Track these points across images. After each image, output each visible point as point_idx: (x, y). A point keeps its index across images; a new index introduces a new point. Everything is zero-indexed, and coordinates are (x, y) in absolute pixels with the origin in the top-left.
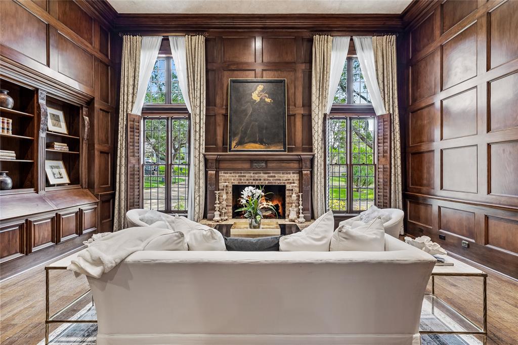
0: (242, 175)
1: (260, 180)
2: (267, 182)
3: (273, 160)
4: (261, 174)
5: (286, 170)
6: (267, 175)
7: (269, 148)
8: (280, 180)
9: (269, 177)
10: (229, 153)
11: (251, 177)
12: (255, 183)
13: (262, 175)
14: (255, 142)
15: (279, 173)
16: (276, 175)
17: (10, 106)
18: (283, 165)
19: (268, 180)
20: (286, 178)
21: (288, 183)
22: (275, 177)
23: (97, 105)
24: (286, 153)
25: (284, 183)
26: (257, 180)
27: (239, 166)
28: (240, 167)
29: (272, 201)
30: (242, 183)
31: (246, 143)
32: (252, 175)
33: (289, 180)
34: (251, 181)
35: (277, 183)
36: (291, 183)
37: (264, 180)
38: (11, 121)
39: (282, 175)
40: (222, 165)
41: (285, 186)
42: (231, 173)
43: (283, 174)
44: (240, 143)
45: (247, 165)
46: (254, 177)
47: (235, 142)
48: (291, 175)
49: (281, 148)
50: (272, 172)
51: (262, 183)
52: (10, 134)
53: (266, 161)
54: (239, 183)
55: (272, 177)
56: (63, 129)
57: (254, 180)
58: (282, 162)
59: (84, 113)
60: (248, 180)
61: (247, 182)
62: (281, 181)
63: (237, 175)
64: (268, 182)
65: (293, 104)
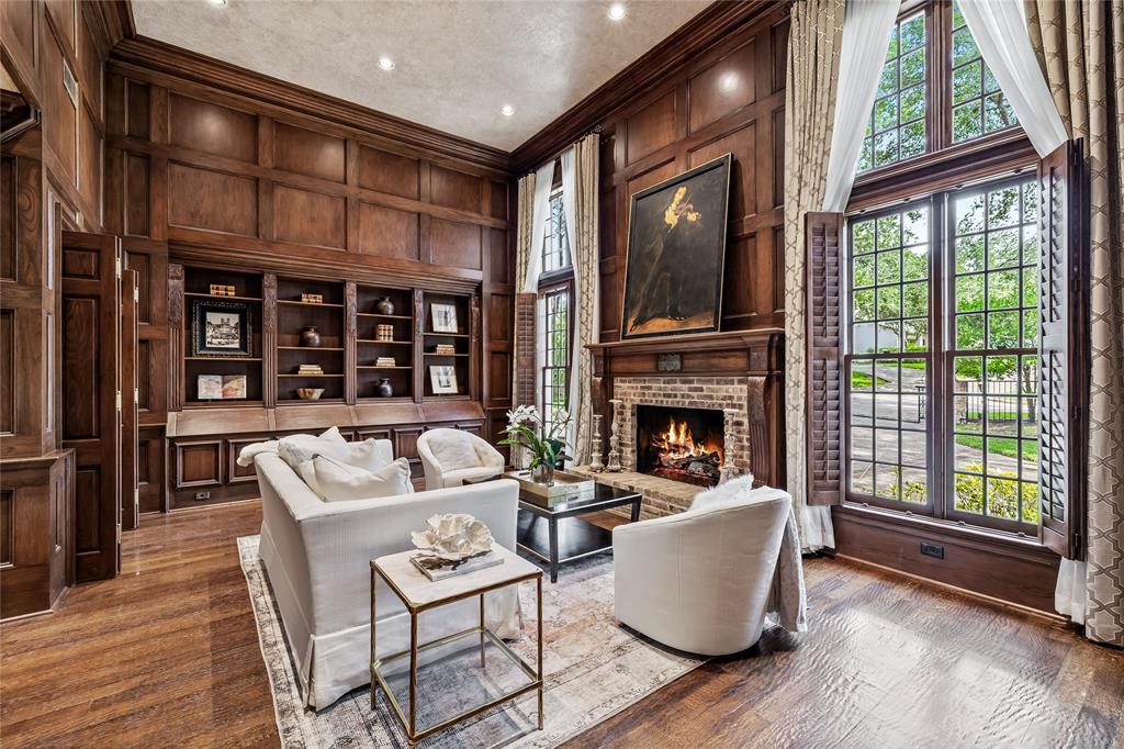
0: (647, 385)
1: (676, 396)
2: (687, 401)
3: (695, 352)
4: (675, 383)
5: (724, 374)
6: (687, 386)
7: (685, 324)
8: (711, 397)
9: (690, 389)
10: (622, 342)
11: (660, 389)
12: (667, 402)
13: (678, 385)
14: (662, 315)
15: (711, 382)
16: (704, 387)
17: (390, 312)
18: (715, 361)
19: (689, 396)
20: (725, 394)
21: (728, 406)
22: (701, 390)
23: (486, 291)
24: (718, 333)
25: (720, 405)
26: (669, 396)
27: (638, 366)
28: (639, 370)
29: (705, 445)
30: (646, 401)
31: (650, 319)
32: (662, 385)
33: (731, 398)
34: (659, 399)
35: (706, 404)
36: (734, 406)
37: (683, 396)
38: (392, 327)
39: (715, 386)
40: (618, 366)
41: (722, 413)
42: (630, 382)
43: (718, 383)
44: (640, 321)
45: (649, 366)
46: (665, 388)
47: (633, 319)
48: (736, 386)
49: (708, 323)
50: (698, 380)
51: (678, 402)
52: (391, 340)
53: (682, 355)
54: (641, 400)
55: (696, 389)
56: (452, 327)
57: (665, 395)
58: (711, 354)
59: (473, 303)
60: (654, 395)
61: (654, 399)
62: (715, 401)
63: (639, 385)
64: (690, 403)
65: (753, 207)
